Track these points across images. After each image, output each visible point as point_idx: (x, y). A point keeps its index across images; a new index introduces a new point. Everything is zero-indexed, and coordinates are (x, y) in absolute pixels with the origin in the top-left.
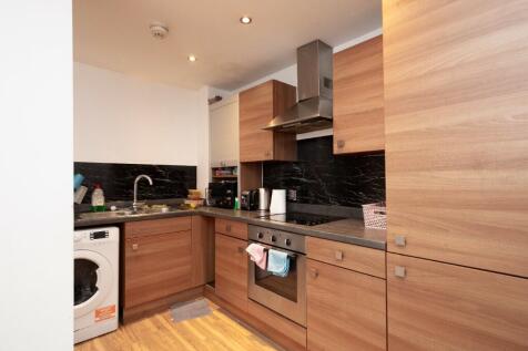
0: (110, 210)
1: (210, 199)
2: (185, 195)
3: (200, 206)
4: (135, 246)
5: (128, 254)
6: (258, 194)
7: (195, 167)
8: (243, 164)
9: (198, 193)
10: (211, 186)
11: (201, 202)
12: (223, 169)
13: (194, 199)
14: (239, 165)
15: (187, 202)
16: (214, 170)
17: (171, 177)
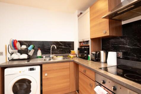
0: (43, 58)
1: (78, 54)
2: (70, 52)
3: (75, 57)
4: (46, 75)
5: (43, 77)
6: (100, 54)
7: (74, 42)
8: (92, 39)
9: (74, 52)
10: (79, 49)
11: (75, 56)
12: (84, 42)
13: (72, 54)
14: (90, 40)
15: (70, 55)
16: (80, 42)
17: (65, 46)
